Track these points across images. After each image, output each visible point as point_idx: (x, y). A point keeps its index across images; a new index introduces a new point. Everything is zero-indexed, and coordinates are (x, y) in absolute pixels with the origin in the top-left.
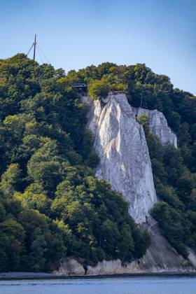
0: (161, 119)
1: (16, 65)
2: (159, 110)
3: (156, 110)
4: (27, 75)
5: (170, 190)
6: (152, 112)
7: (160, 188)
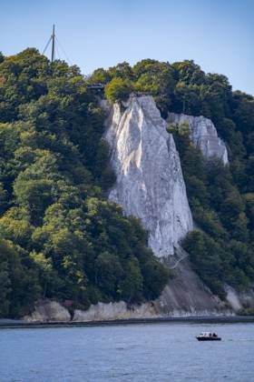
0: (208, 128)
1: (21, 63)
2: (205, 116)
3: (201, 117)
4: (34, 73)
5: (210, 216)
6: (197, 119)
7: (198, 212)
